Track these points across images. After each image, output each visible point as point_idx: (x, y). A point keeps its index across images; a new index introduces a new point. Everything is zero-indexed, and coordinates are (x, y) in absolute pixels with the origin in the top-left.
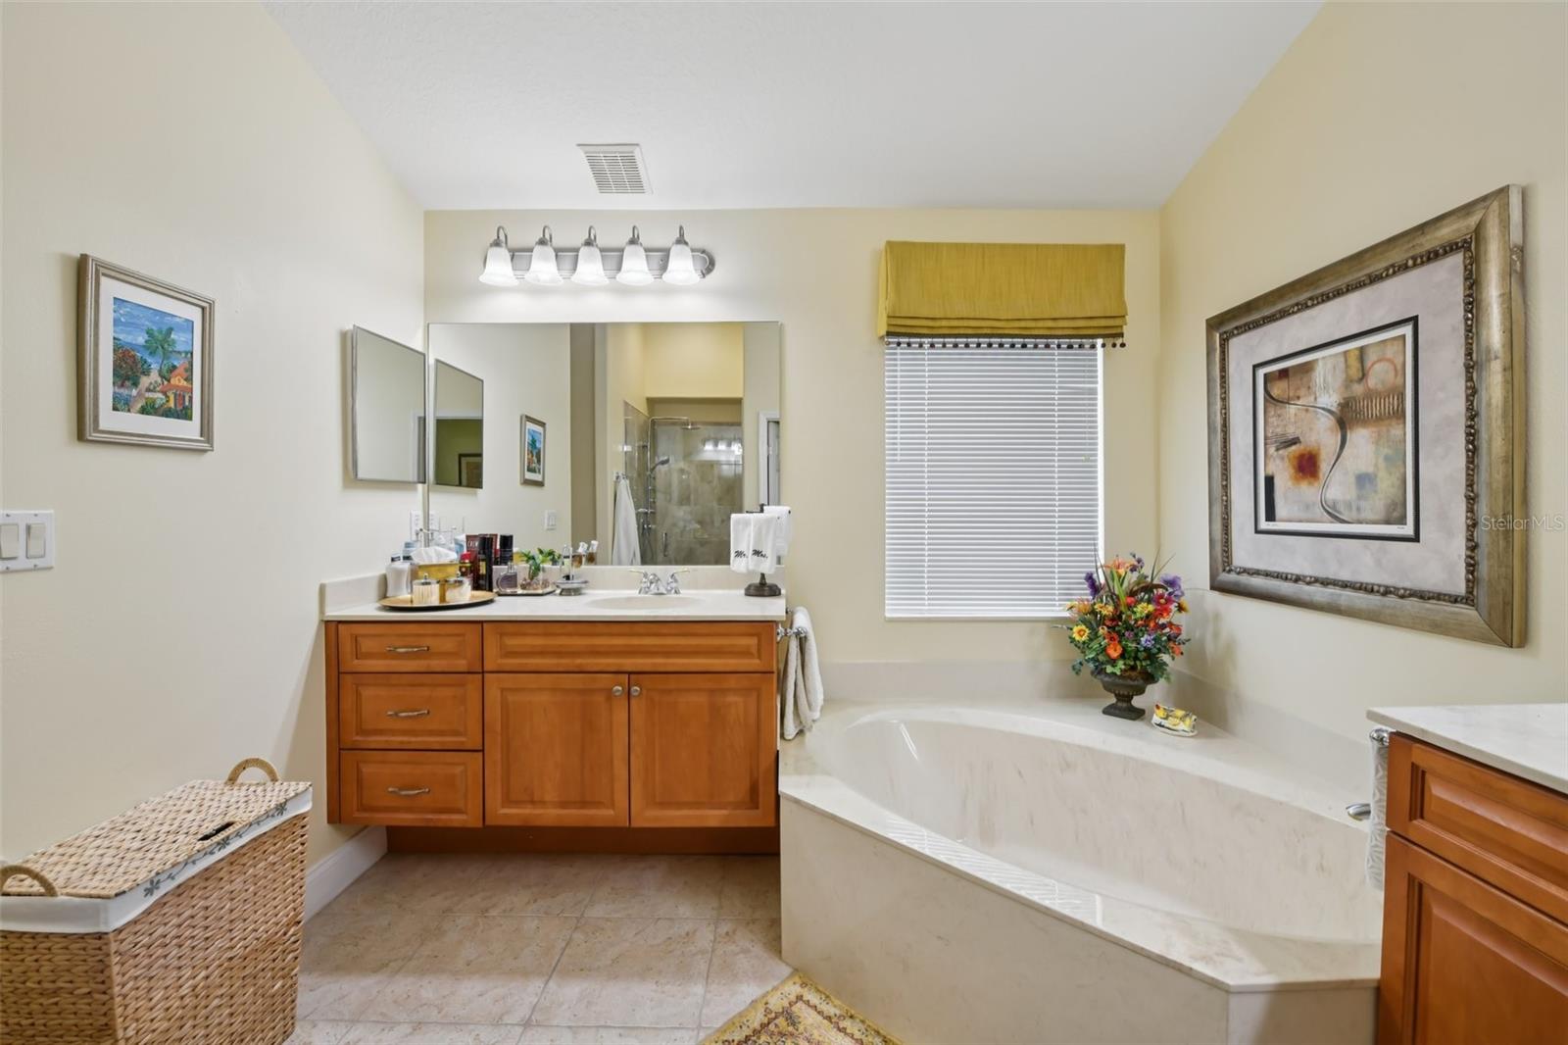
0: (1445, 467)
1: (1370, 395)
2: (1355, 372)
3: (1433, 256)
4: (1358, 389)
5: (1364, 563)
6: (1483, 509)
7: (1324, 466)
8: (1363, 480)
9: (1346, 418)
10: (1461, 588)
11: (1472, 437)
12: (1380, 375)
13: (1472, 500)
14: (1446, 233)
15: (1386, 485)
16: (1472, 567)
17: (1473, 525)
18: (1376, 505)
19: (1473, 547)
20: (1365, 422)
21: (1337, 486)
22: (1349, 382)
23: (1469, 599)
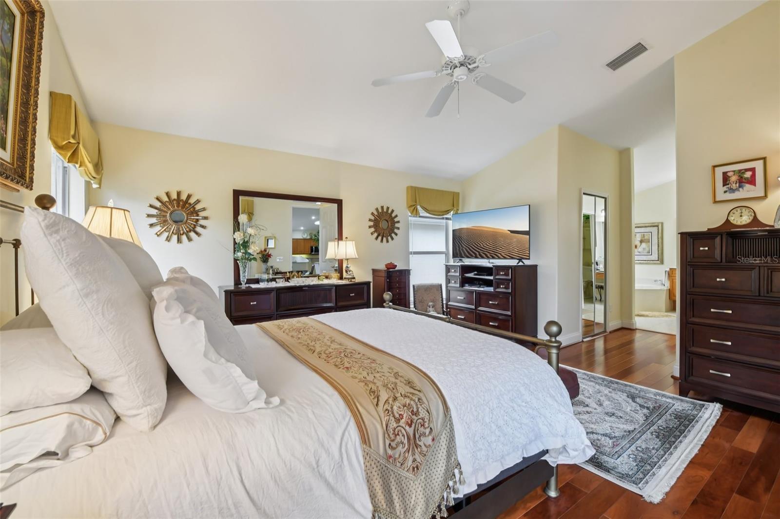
0: (655, 248)
1: (645, 240)
2: (643, 236)
3: (654, 226)
4: (643, 238)
5: (644, 258)
6: (659, 252)
7: (638, 247)
8: (644, 249)
9: (641, 242)
10: (657, 259)
11: (658, 245)
12: (646, 237)
13: (658, 251)
14: (656, 224)
15: (647, 249)
16: (658, 257)
17: (658, 254)
18: (646, 251)
19: (658, 255)
20: (644, 242)
21: (640, 249)
22: (642, 237)
23: (658, 261)
